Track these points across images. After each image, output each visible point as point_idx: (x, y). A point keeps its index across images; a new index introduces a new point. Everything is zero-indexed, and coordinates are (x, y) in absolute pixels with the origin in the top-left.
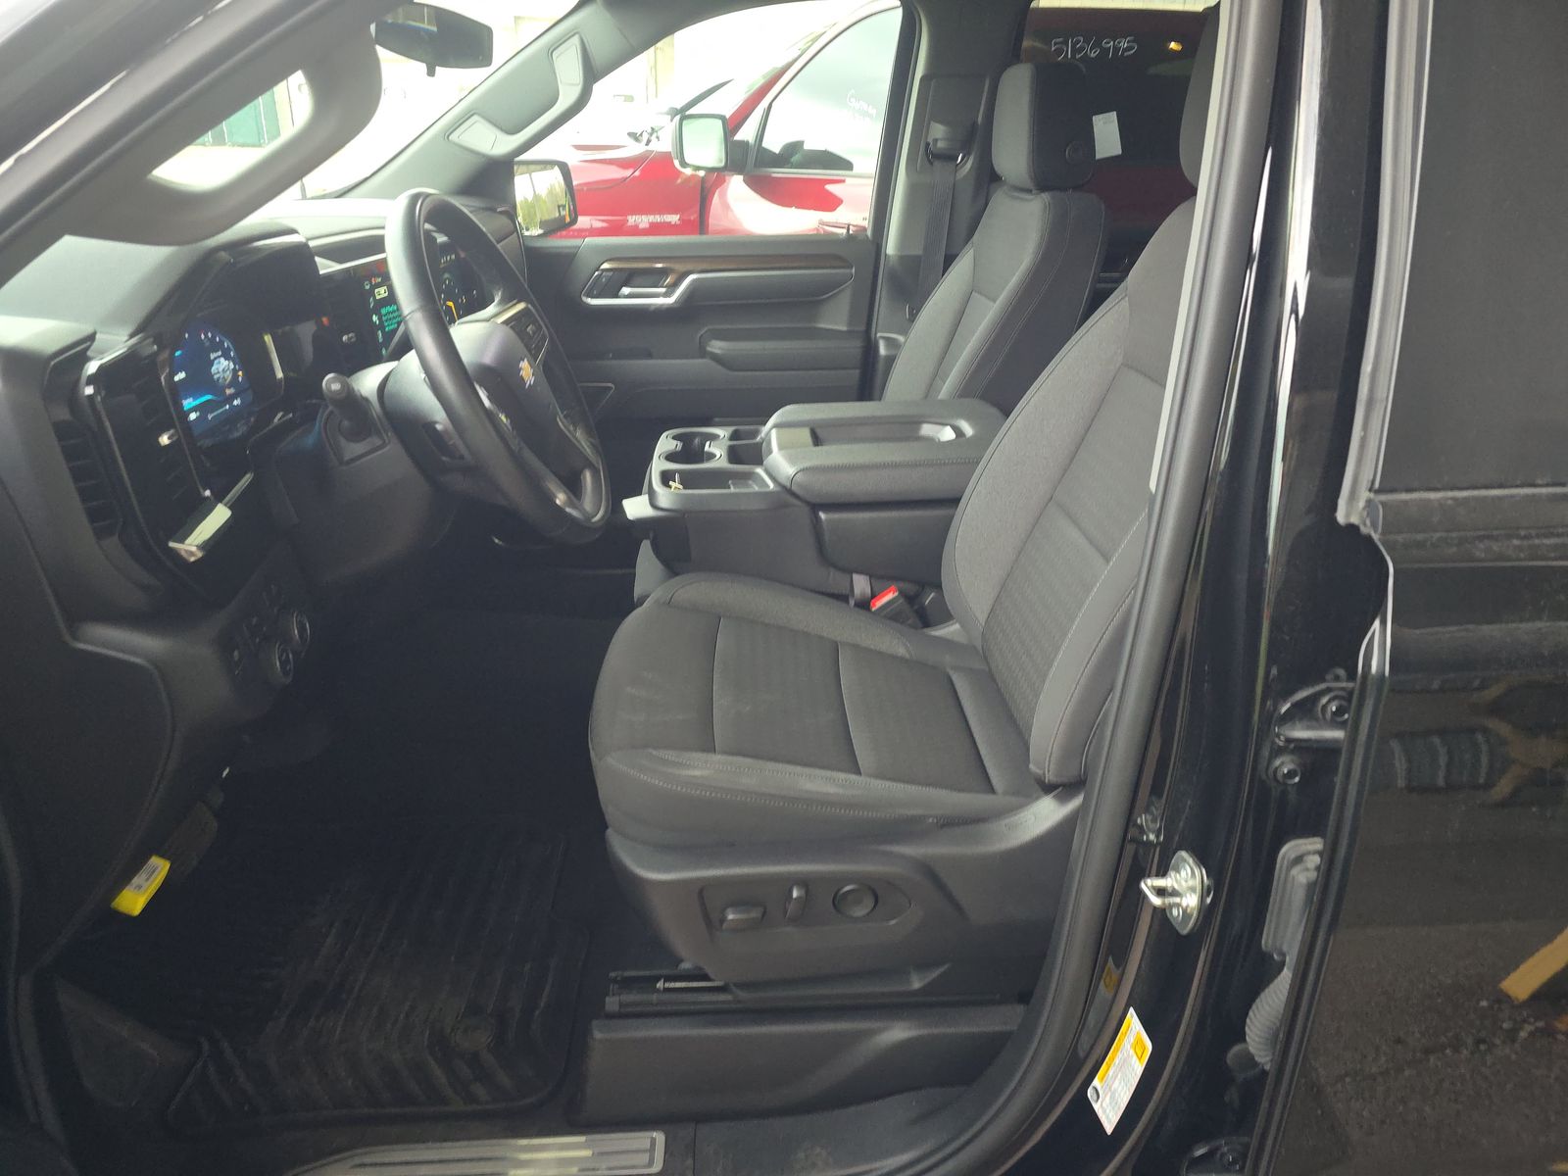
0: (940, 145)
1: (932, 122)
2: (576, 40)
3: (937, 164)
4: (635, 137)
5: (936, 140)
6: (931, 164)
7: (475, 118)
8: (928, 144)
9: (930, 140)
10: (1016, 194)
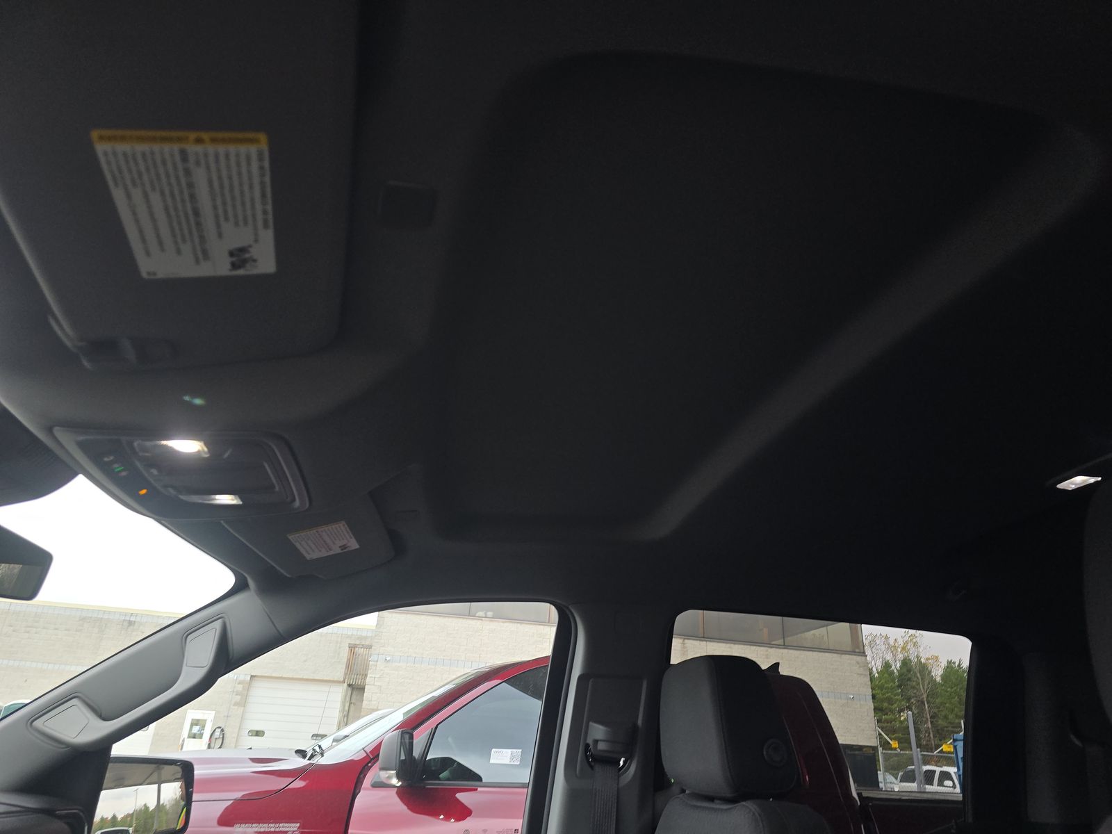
0: (601, 746)
1: (591, 723)
2: (217, 625)
3: (598, 768)
4: (301, 753)
5: (596, 742)
6: (592, 767)
7: (75, 701)
8: (587, 746)
9: (590, 741)
10: (699, 804)
